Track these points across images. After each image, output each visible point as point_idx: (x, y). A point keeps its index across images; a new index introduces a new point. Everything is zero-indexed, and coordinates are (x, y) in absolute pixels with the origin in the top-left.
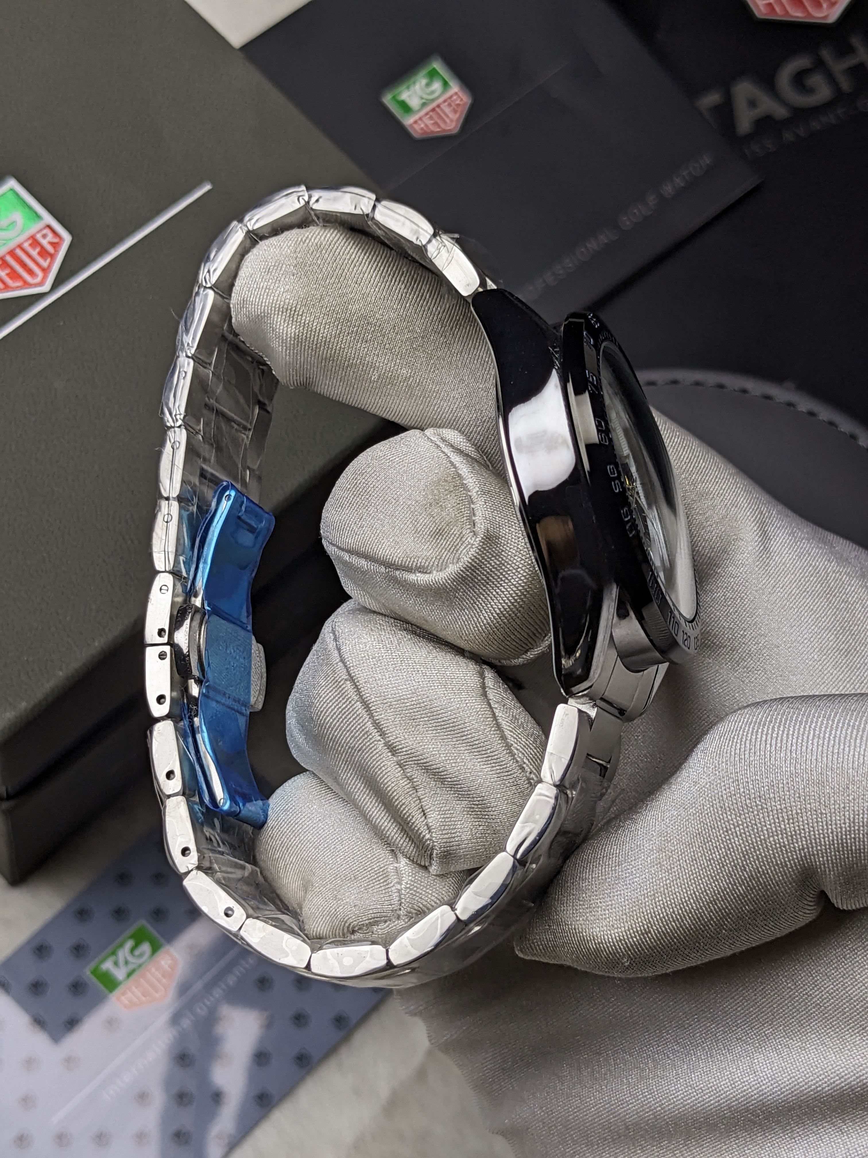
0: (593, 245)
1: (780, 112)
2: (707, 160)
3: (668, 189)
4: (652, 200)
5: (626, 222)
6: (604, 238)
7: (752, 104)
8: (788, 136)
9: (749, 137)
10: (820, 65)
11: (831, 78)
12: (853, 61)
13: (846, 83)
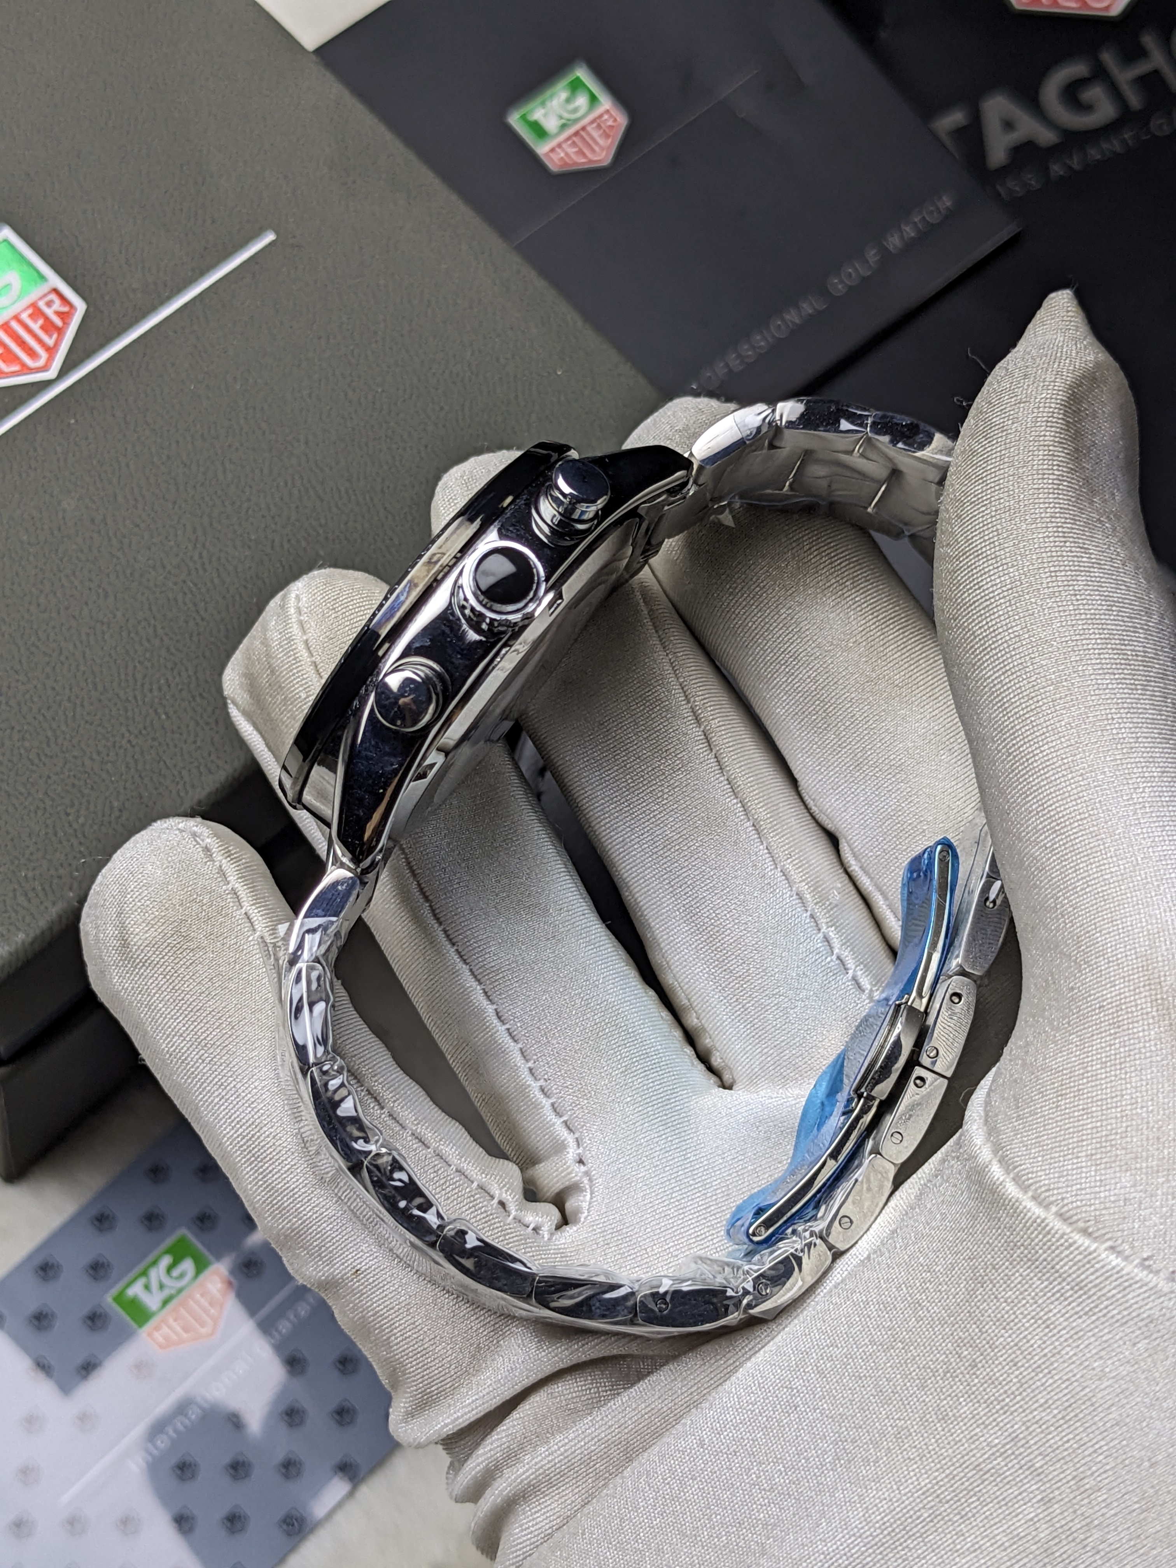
0: (793, 317)
1: (1046, 137)
2: (946, 202)
3: (894, 242)
4: (872, 255)
5: (838, 285)
6: (808, 307)
7: (1009, 125)
8: (1056, 169)
9: (1003, 171)
10: (1100, 73)
11: (1115, 91)
12: (1143, 68)
13: (1135, 98)
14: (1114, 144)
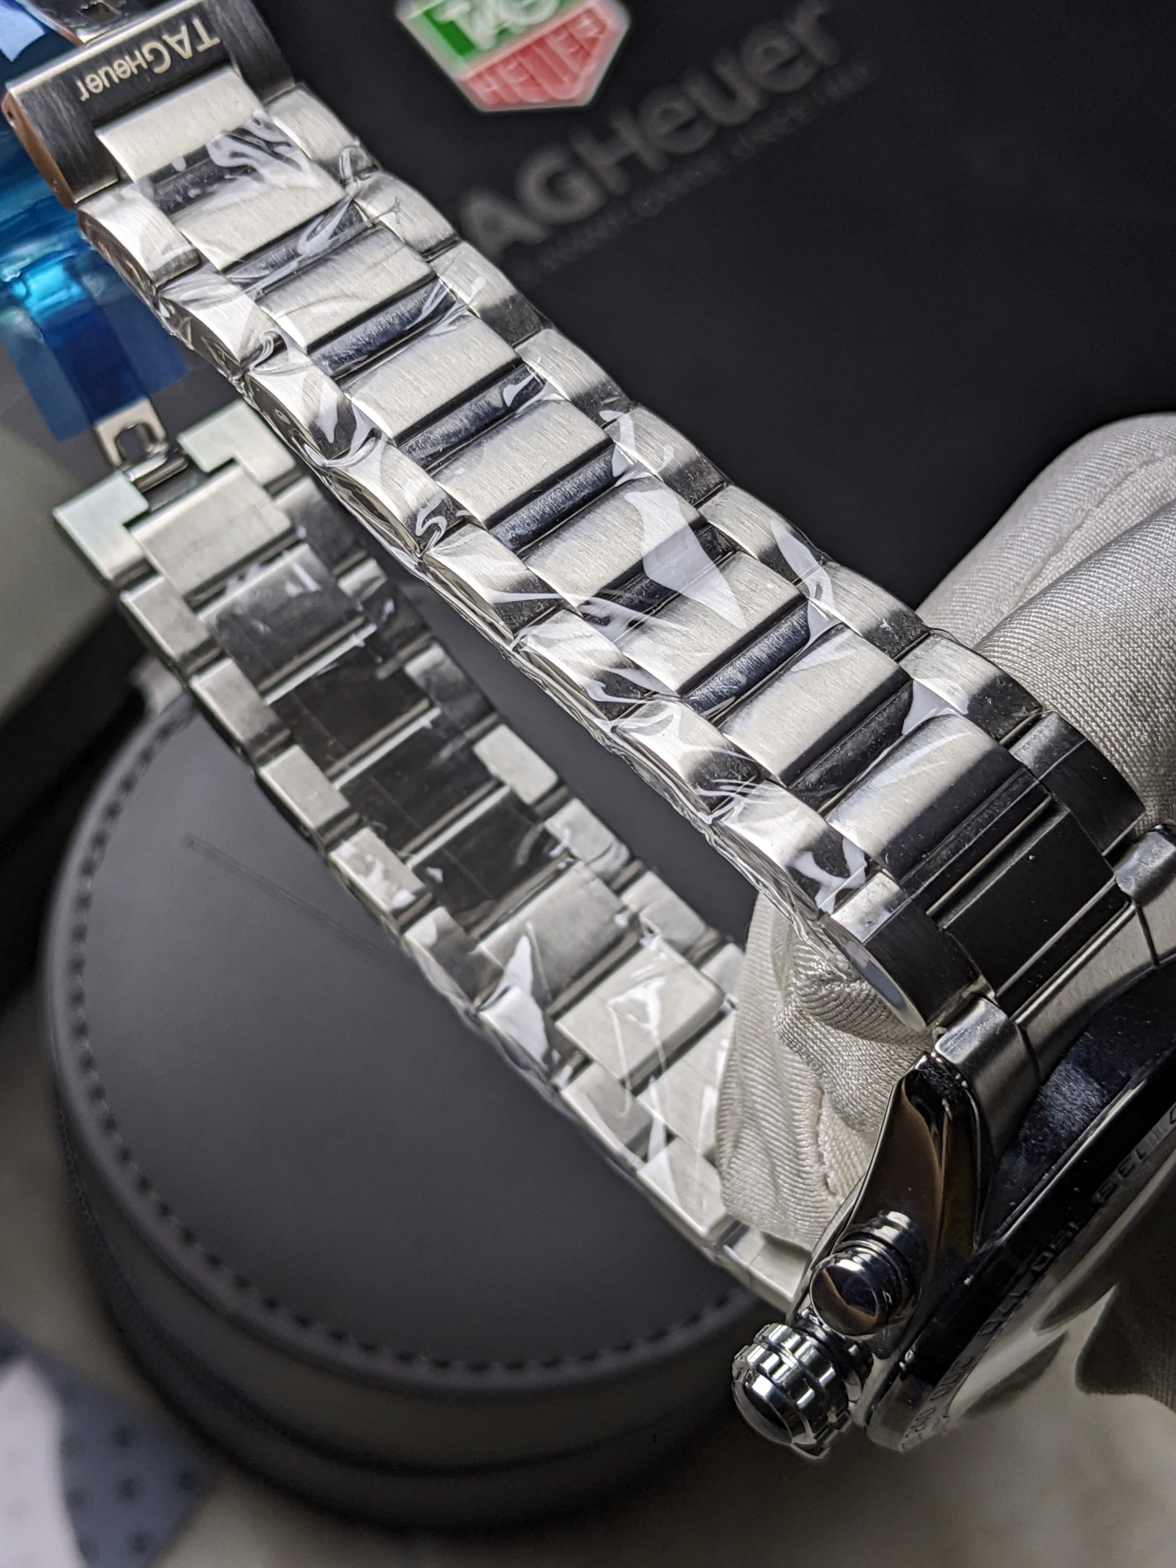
1: (532, 232)
7: (494, 226)
8: (549, 263)
10: (577, 162)
11: (595, 177)
12: (621, 153)
13: (615, 181)
14: (601, 232)
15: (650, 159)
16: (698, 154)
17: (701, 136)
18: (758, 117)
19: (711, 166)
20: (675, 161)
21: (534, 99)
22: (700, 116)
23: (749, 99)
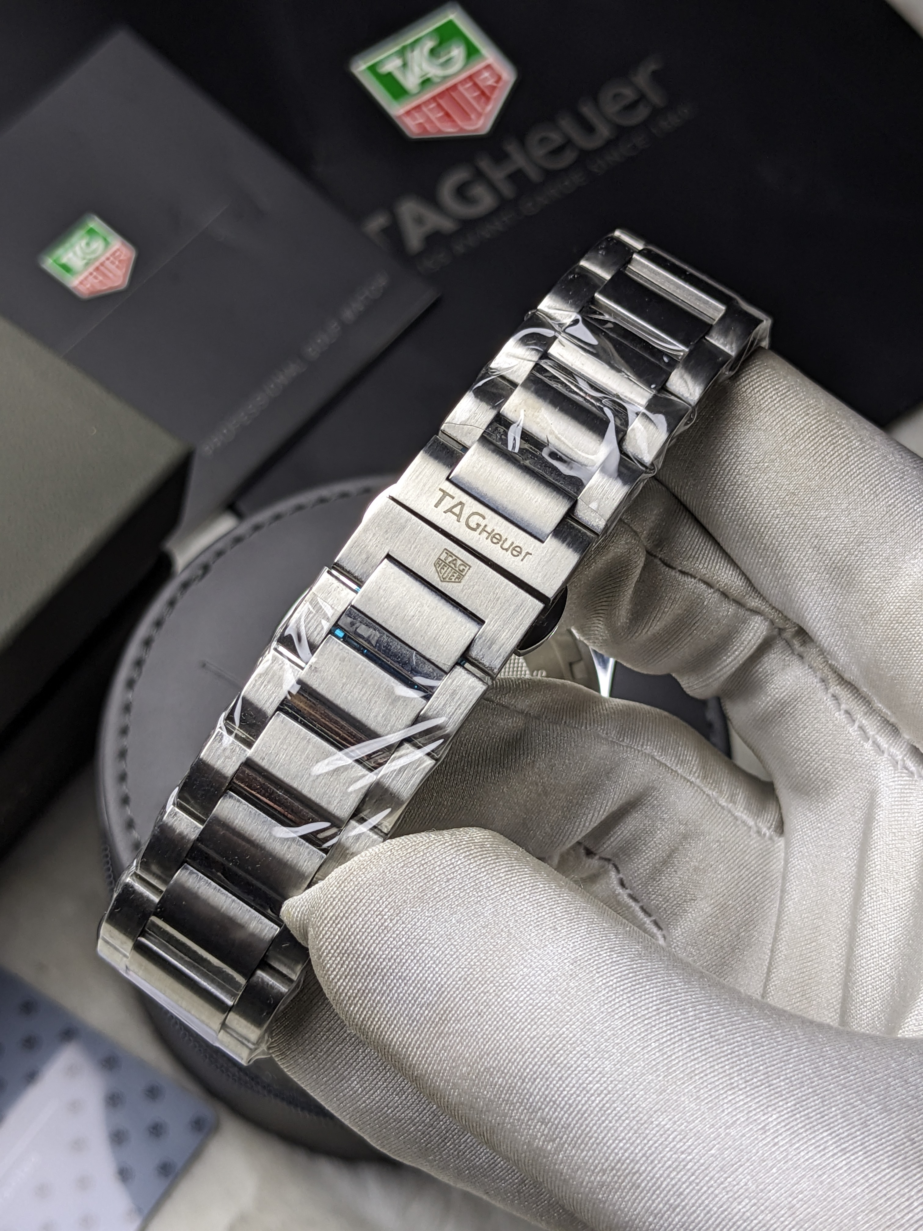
0: (282, 379)
1: (447, 225)
2: (381, 281)
3: (348, 314)
4: (334, 327)
5: (312, 351)
6: (292, 370)
7: (419, 221)
8: (459, 248)
9: (420, 255)
10: (479, 175)
11: (492, 187)
12: (510, 168)
13: (507, 190)
14: (497, 225)
15: (533, 174)
16: (566, 170)
17: (569, 157)
18: (609, 144)
19: (577, 179)
20: (550, 175)
21: (449, 130)
22: (568, 143)
23: (604, 132)
